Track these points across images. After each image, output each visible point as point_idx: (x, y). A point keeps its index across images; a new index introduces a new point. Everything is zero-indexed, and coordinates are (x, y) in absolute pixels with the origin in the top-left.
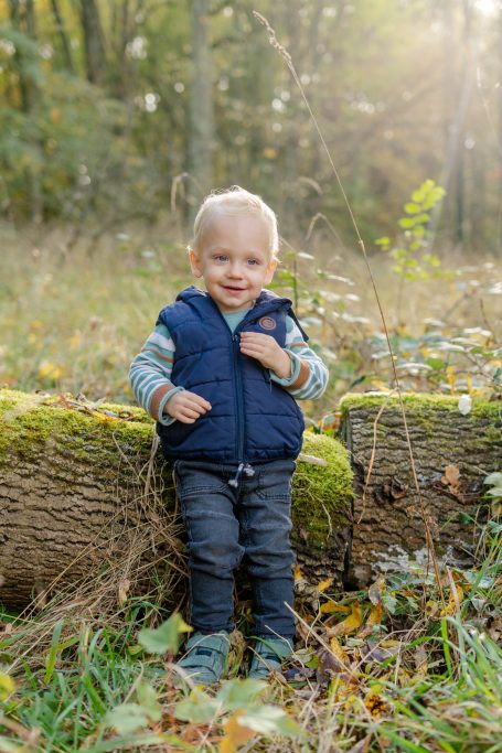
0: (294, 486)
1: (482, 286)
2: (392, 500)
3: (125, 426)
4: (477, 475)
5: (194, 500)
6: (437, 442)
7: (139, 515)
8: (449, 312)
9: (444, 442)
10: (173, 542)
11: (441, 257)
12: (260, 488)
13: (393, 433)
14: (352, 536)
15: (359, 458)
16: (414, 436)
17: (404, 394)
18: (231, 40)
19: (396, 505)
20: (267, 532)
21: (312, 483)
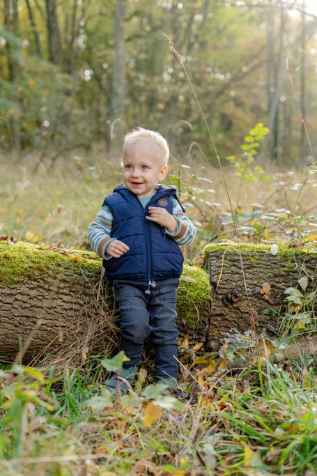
0: (179, 294)
1: (287, 185)
2: (232, 302)
3: (86, 262)
4: (280, 289)
5: (125, 300)
6: (258, 270)
7: (94, 311)
8: (267, 200)
9: (262, 270)
10: (112, 326)
11: (264, 168)
12: (161, 294)
13: (234, 265)
14: (210, 323)
15: (214, 279)
16: (245, 267)
17: (240, 244)
18: (138, 36)
19: (234, 305)
20: (163, 319)
21: (189, 292)
